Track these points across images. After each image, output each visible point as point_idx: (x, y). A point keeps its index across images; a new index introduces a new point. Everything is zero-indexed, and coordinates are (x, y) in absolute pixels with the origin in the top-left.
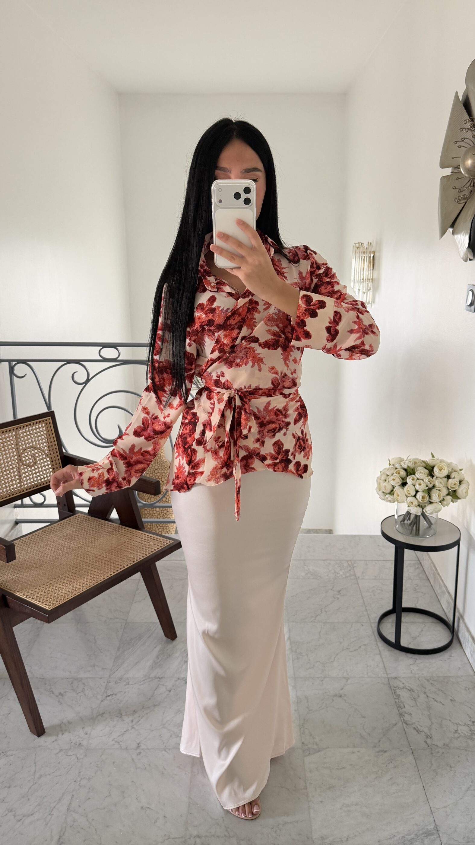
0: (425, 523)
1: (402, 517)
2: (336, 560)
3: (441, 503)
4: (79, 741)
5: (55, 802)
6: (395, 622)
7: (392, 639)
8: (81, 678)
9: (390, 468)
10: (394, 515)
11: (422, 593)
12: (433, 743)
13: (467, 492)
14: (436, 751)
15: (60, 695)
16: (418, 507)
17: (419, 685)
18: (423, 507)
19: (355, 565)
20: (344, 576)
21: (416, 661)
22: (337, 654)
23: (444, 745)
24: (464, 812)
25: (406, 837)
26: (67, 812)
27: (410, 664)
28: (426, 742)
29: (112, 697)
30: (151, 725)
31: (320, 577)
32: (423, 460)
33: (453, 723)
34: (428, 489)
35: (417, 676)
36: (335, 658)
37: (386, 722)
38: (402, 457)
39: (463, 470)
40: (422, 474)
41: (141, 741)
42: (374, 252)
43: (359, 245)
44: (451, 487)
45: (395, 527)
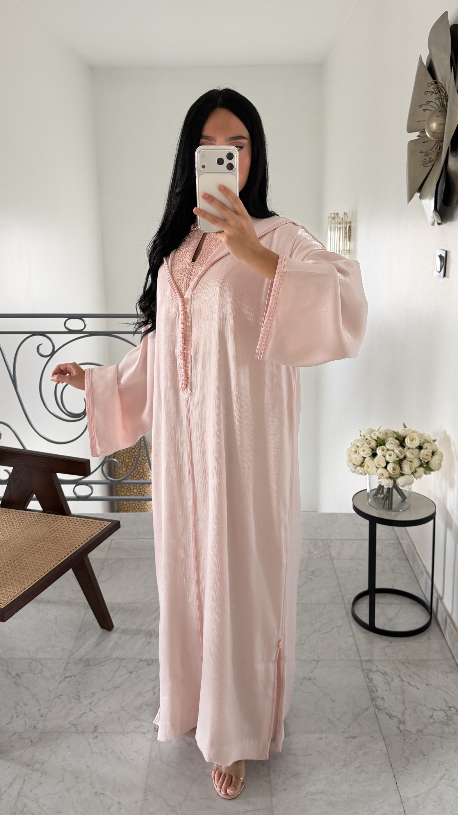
0: (399, 497)
1: (374, 492)
2: (312, 539)
3: (413, 475)
4: (34, 723)
5: (5, 786)
6: (368, 603)
7: (366, 620)
8: (40, 659)
9: (361, 439)
10: (366, 490)
11: (401, 573)
12: (406, 729)
13: (440, 464)
14: (409, 737)
15: (17, 676)
16: (389, 479)
17: (393, 668)
18: (395, 479)
19: (331, 544)
20: (318, 556)
21: (390, 643)
22: (308, 636)
23: (418, 731)
24: (436, 801)
26: (18, 797)
27: (385, 647)
28: (398, 728)
29: (71, 678)
30: (110, 708)
32: (395, 431)
33: (428, 708)
34: (399, 460)
35: (392, 659)
36: (306, 639)
37: (357, 706)
38: (373, 428)
39: (437, 441)
40: (392, 444)
41: (99, 724)
42: (350, 223)
43: (335, 215)
44: (423, 459)
45: (368, 501)
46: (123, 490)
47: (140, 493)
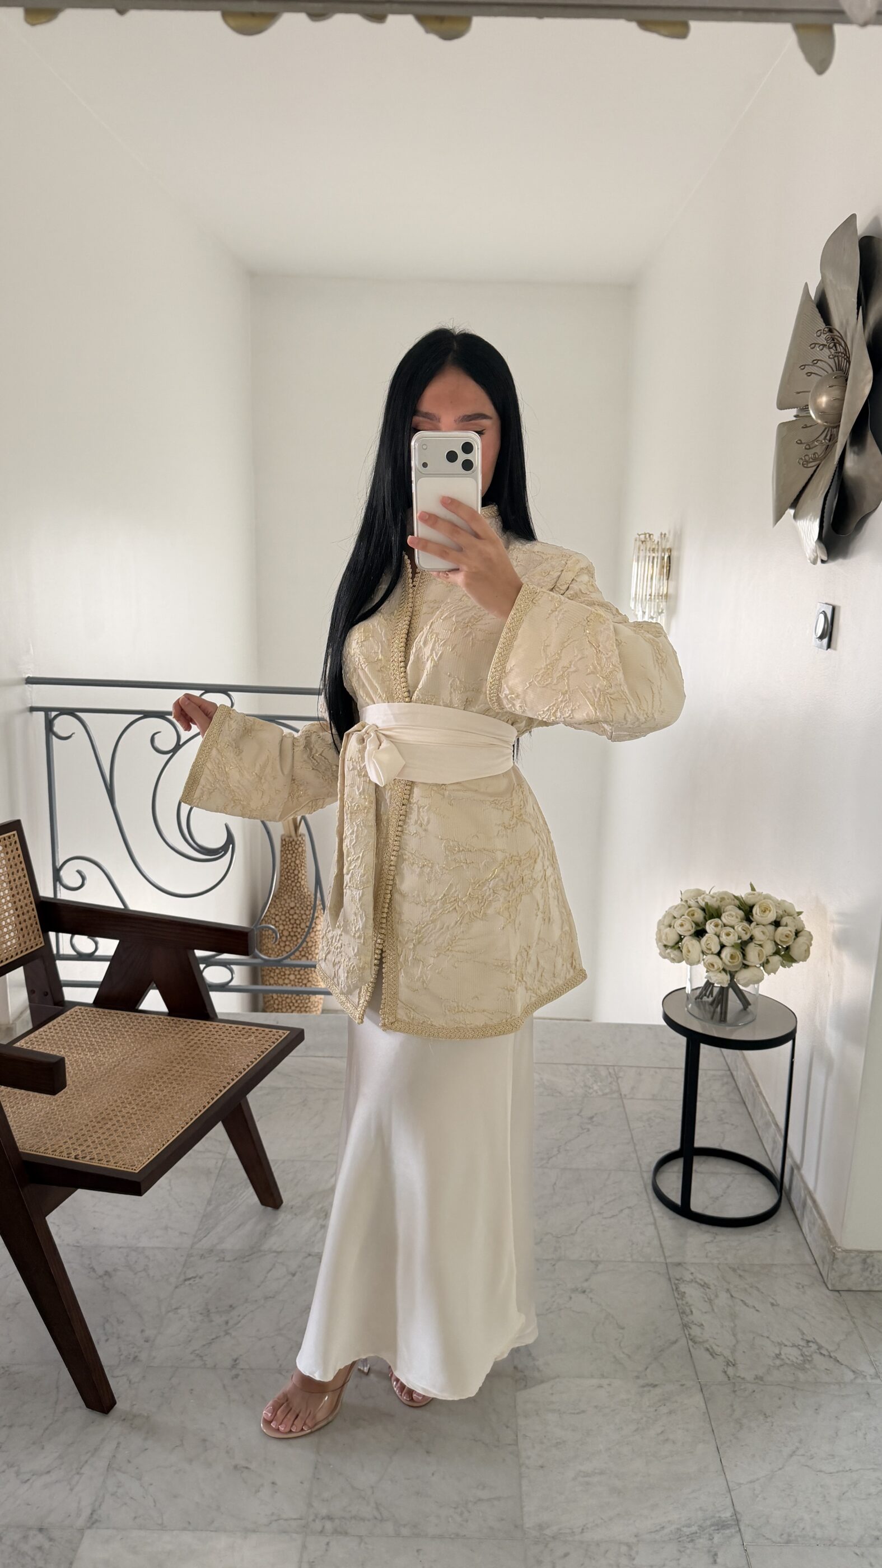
0: (739, 1002)
1: (699, 991)
2: (588, 1065)
3: (763, 967)
4: (135, 1352)
5: (87, 1453)
6: (681, 1170)
7: (676, 1198)
8: (144, 1248)
9: (681, 907)
10: (685, 988)
11: (732, 1125)
12: (738, 1375)
13: (807, 951)
14: (742, 1387)
15: (105, 1275)
16: (723, 973)
17: (718, 1277)
18: (733, 973)
19: (621, 1074)
20: (600, 1093)
21: (715, 1238)
22: (582, 1222)
23: (757, 1378)
24: (784, 1490)
25: (682, 1529)
26: (108, 1470)
27: (706, 1243)
28: (725, 1372)
29: (194, 1281)
30: (258, 1330)
31: (560, 1093)
32: (736, 895)
33: (773, 1342)
34: (741, 943)
35: (716, 1262)
36: (577, 1228)
37: (660, 1337)
38: (702, 888)
39: (803, 914)
40: (733, 917)
41: (241, 1355)
42: (670, 550)
43: (645, 537)
44: (781, 941)
45: (687, 1007)
46: (272, 974)
47: (300, 981)
